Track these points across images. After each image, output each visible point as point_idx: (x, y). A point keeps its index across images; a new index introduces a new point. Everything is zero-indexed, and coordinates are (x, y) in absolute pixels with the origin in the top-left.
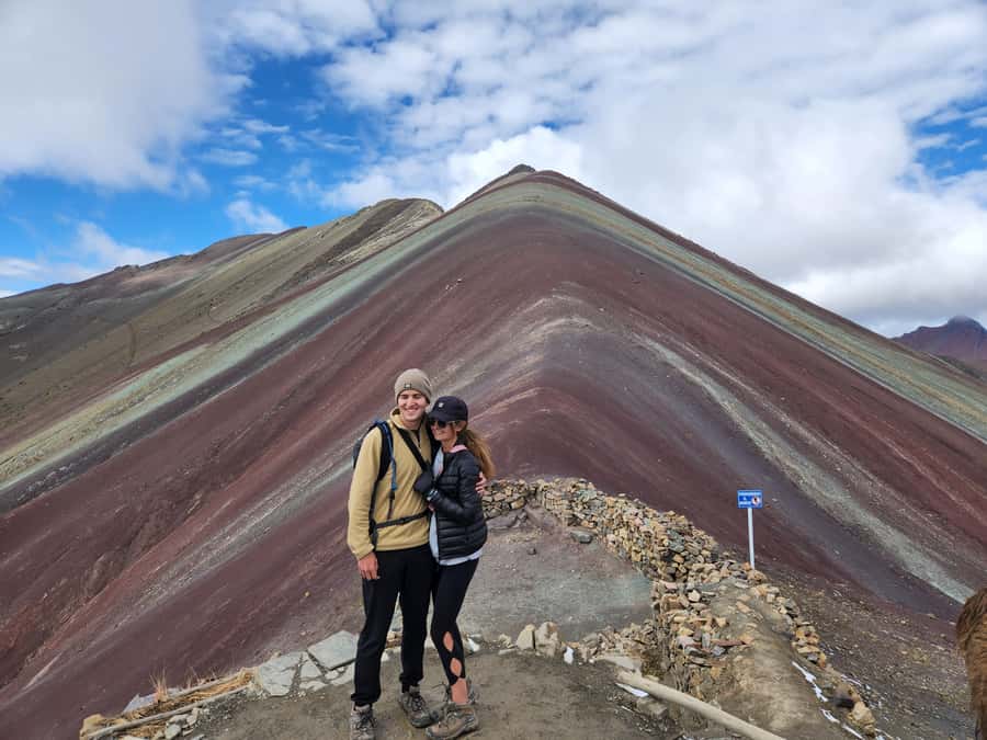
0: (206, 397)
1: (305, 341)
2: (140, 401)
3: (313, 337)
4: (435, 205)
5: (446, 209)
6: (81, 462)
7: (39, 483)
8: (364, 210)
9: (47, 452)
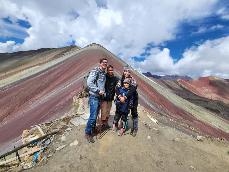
0: (39, 74)
1: (58, 66)
2: (26, 74)
3: (60, 66)
4: (80, 47)
5: (82, 48)
6: (14, 84)
7: (5, 88)
8: (67, 46)
9: (6, 82)
